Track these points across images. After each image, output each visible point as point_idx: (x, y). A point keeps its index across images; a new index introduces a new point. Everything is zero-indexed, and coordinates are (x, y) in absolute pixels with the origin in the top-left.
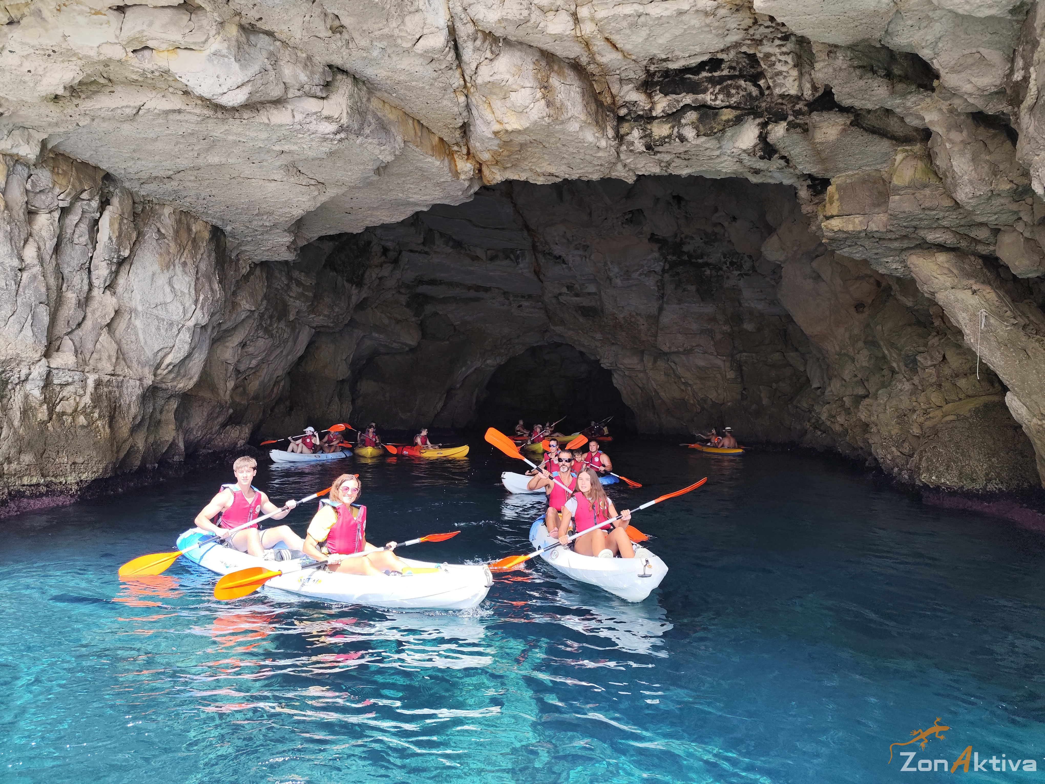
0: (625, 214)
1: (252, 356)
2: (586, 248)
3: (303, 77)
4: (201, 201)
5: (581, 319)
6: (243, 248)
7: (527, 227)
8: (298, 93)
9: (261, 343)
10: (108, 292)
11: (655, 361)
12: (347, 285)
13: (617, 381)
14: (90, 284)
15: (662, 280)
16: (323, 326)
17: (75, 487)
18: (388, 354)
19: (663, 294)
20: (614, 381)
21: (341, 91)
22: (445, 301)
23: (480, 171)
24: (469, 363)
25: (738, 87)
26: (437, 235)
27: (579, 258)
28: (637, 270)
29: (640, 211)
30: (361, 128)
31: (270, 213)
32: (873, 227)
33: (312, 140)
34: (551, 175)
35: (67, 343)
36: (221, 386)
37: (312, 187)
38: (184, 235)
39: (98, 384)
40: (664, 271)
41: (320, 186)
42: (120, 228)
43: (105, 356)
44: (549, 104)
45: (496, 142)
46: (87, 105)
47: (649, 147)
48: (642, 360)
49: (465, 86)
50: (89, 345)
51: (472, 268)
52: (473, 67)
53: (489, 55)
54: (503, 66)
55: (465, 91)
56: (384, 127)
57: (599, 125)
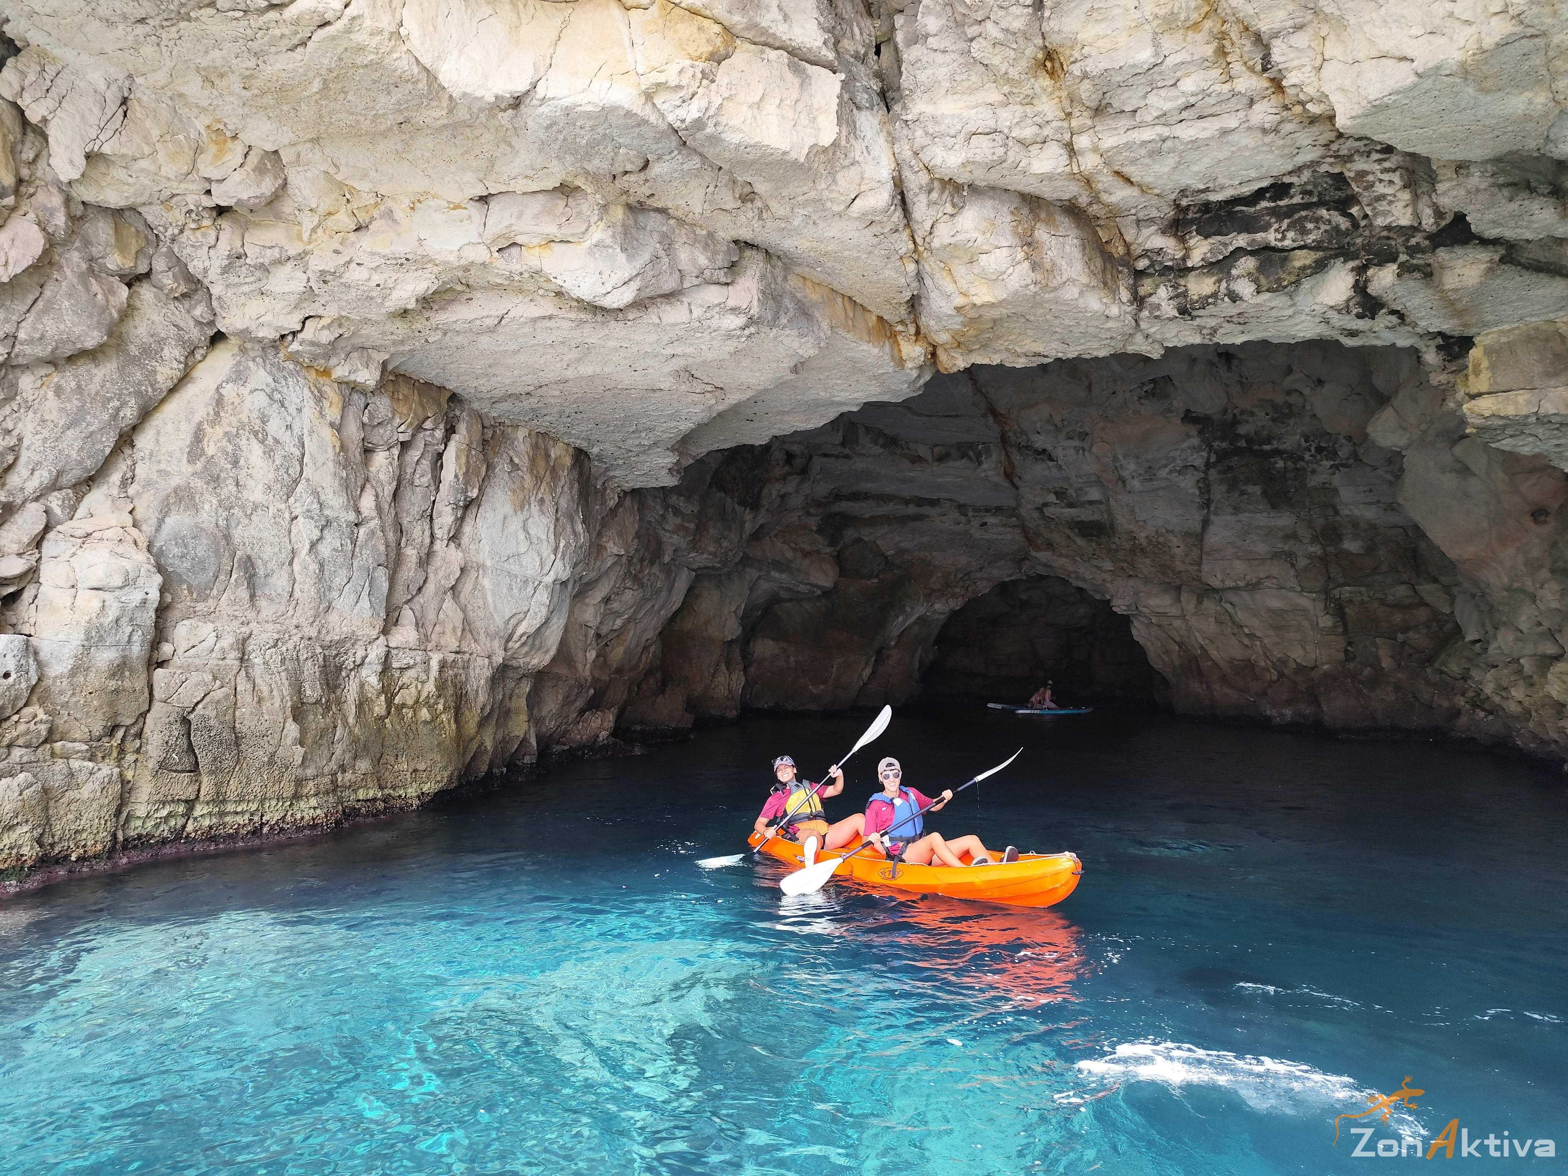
0: (1143, 384)
1: (617, 614)
2: (1083, 436)
3: (703, 260)
4: (564, 420)
5: (1079, 541)
6: (611, 474)
7: (993, 412)
8: (696, 281)
9: (629, 596)
10: (452, 545)
11: (1200, 602)
12: (739, 509)
13: (1139, 632)
14: (432, 536)
15: (1205, 479)
16: (706, 568)
17: (416, 802)
18: (790, 600)
19: (1208, 500)
20: (1134, 632)
21: (750, 272)
22: (873, 521)
23: (934, 355)
24: (908, 609)
25: (1317, 220)
26: (861, 431)
27: (1073, 452)
28: (1166, 466)
29: (1169, 378)
30: (776, 318)
31: (651, 430)
33: (713, 339)
34: (1039, 355)
35: (407, 615)
36: (579, 657)
37: (708, 395)
38: (542, 464)
39: (443, 665)
40: (1208, 465)
41: (718, 393)
42: (468, 462)
43: (449, 628)
44: (1035, 266)
45: (960, 319)
46: (442, 318)
47: (1183, 311)
48: (1178, 600)
49: (916, 250)
50: (431, 616)
51: (911, 474)
52: (927, 225)
53: (949, 209)
54: (968, 223)
55: (915, 256)
56: (804, 313)
57: (1107, 286)
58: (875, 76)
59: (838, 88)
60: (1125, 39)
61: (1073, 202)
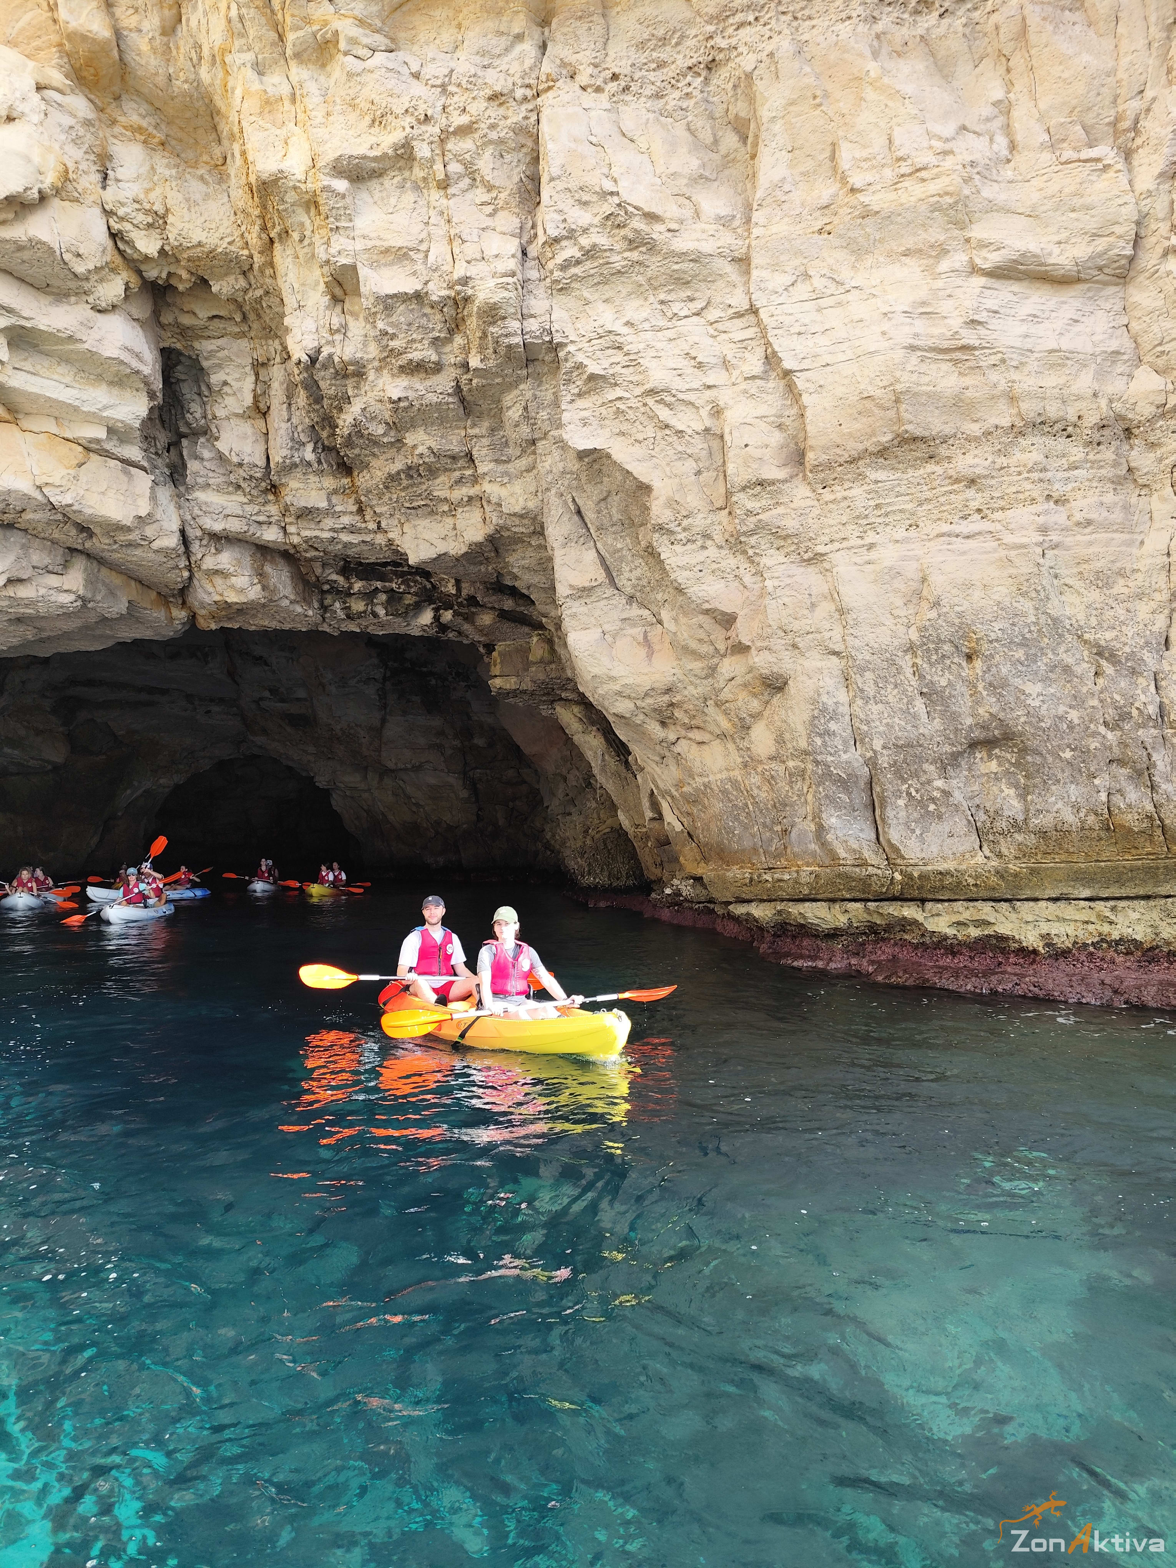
2: (292, 649)
3: (48, 560)
5: (289, 729)
8: (42, 572)
11: (381, 779)
13: (337, 802)
15: (382, 689)
18: (18, 774)
19: (385, 704)
20: (333, 803)
21: (77, 567)
22: (106, 705)
23: (194, 619)
24: (136, 783)
25: (416, 582)
27: (284, 661)
28: (354, 677)
30: (94, 596)
32: (524, 687)
33: (50, 607)
34: (265, 626)
37: (27, 632)
40: (385, 679)
41: (35, 631)
44: (264, 588)
45: (215, 606)
47: (349, 617)
48: (365, 777)
49: (189, 566)
51: (145, 668)
52: (199, 556)
53: (213, 550)
54: (225, 559)
55: (189, 568)
56: (112, 593)
57: (306, 600)
58: (168, 466)
59: (150, 484)
60: (314, 493)
61: (286, 551)
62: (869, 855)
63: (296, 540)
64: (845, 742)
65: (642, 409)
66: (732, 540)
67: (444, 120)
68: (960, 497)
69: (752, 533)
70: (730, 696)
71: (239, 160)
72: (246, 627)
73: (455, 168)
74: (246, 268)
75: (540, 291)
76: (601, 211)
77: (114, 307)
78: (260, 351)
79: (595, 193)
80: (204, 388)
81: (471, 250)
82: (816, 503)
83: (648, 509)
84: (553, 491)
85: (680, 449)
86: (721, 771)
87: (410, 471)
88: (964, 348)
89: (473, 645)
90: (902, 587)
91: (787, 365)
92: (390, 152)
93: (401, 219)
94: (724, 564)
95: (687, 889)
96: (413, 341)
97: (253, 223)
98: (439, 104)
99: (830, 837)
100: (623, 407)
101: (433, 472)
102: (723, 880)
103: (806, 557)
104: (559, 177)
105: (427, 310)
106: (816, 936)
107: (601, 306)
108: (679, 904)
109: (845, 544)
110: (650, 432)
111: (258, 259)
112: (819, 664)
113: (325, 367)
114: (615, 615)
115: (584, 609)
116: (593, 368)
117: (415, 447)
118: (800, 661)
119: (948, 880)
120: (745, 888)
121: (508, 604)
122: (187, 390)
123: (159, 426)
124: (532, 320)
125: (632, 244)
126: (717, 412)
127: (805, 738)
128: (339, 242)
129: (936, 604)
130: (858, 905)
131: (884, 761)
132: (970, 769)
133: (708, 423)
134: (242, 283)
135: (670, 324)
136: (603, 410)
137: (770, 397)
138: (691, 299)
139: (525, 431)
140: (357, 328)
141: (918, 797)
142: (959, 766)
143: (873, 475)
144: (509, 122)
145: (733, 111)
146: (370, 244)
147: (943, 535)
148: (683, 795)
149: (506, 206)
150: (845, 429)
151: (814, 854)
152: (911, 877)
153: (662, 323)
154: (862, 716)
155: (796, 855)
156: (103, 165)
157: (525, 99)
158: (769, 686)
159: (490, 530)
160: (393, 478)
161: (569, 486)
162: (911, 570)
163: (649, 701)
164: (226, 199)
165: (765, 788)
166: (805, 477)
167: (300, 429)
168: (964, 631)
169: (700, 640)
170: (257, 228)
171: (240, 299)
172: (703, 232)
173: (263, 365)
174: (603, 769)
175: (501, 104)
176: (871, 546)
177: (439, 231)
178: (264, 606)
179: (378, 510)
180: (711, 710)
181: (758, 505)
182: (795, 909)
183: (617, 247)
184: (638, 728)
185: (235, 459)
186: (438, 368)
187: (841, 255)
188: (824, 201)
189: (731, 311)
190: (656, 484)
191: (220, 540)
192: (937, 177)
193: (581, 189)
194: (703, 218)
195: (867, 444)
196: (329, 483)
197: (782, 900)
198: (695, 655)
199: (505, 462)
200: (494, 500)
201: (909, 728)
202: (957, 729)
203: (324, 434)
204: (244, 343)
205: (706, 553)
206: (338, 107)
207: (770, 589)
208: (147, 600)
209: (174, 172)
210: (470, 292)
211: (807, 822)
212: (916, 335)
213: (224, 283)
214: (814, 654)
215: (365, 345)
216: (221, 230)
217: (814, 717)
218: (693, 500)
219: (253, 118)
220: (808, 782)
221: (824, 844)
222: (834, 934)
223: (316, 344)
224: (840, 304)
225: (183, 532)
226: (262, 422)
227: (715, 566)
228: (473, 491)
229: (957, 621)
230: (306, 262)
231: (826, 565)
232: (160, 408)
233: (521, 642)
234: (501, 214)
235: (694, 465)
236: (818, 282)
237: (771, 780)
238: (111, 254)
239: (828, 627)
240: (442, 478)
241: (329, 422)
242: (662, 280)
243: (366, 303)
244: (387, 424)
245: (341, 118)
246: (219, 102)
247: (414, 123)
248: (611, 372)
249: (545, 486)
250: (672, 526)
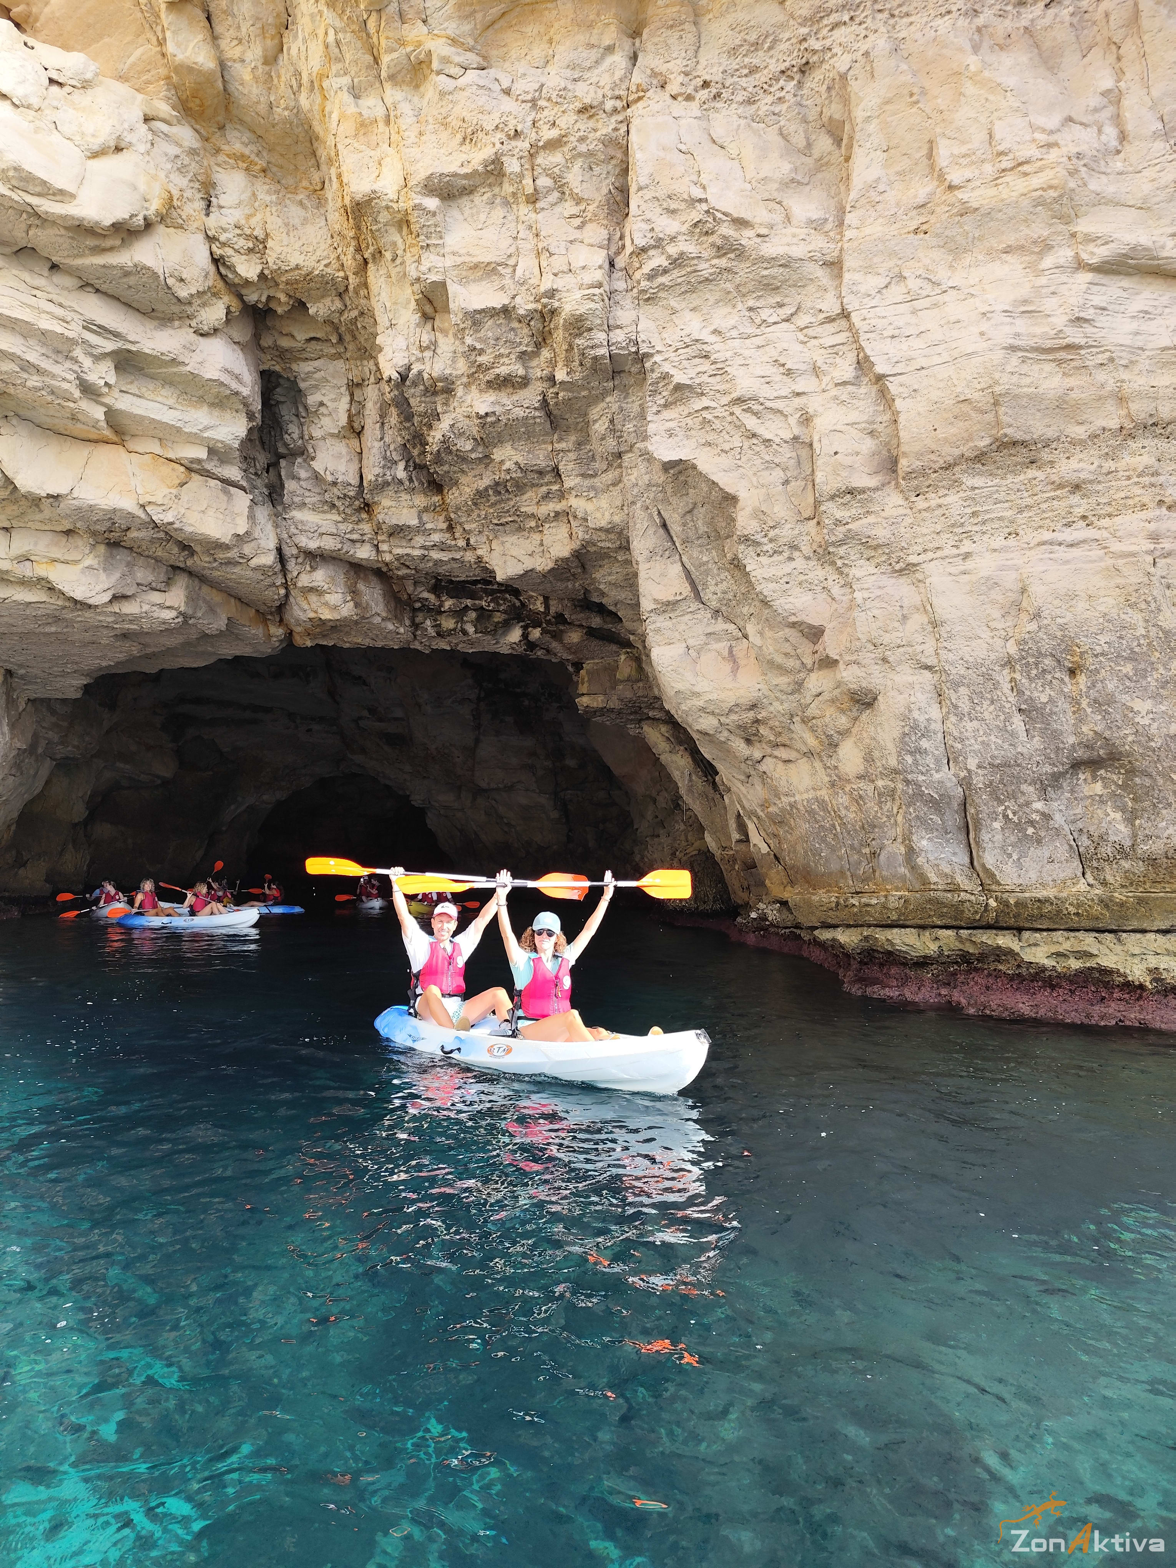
2: (390, 670)
3: (152, 577)
5: (386, 748)
8: (146, 589)
9: (10, 782)
11: (474, 799)
15: (477, 709)
16: (67, 758)
18: (130, 788)
19: (479, 724)
20: (428, 821)
21: (179, 584)
22: (213, 722)
23: (291, 636)
24: (240, 799)
25: (505, 599)
27: (382, 680)
28: (450, 697)
30: (194, 612)
31: (78, 663)
32: (611, 705)
34: (357, 643)
37: (135, 648)
40: (479, 699)
41: (142, 647)
44: (357, 605)
45: (310, 623)
47: (440, 634)
48: (459, 797)
49: (286, 583)
51: (250, 687)
52: (295, 574)
53: (308, 568)
54: (320, 577)
55: (286, 586)
56: (212, 610)
57: (397, 617)
58: (266, 486)
59: (248, 503)
60: (405, 511)
61: (379, 569)
62: (961, 880)
63: (388, 558)
64: (937, 761)
65: (729, 419)
66: (820, 551)
67: (534, 135)
68: (1063, 504)
69: (842, 543)
70: (817, 713)
71: (335, 184)
72: (340, 644)
73: (544, 182)
74: (342, 289)
75: (627, 301)
76: (689, 218)
77: (216, 330)
78: (355, 372)
79: (684, 200)
80: (301, 409)
81: (558, 263)
82: (908, 511)
83: (734, 520)
84: (639, 505)
85: (767, 458)
86: (807, 791)
87: (498, 487)
88: (1069, 347)
89: (562, 664)
90: (1000, 598)
91: (880, 369)
92: (480, 168)
93: (490, 234)
94: (811, 575)
95: (773, 914)
96: (501, 356)
97: (348, 245)
98: (529, 119)
99: (920, 860)
100: (709, 417)
101: (520, 487)
102: (809, 903)
103: (897, 567)
104: (647, 187)
105: (515, 325)
106: (905, 964)
107: (688, 315)
108: (765, 929)
109: (939, 554)
110: (737, 441)
111: (353, 281)
112: (910, 679)
113: (415, 384)
114: (700, 629)
115: (669, 624)
116: (679, 378)
117: (502, 462)
118: (890, 676)
119: (1047, 908)
120: (831, 913)
121: (596, 621)
122: (286, 412)
123: (259, 447)
124: (618, 331)
125: (721, 251)
126: (806, 420)
127: (895, 756)
128: (430, 260)
129: (1037, 616)
130: (950, 932)
131: (979, 781)
132: (1072, 791)
133: (796, 431)
134: (338, 304)
135: (758, 332)
136: (689, 420)
137: (861, 403)
138: (781, 305)
139: (611, 443)
140: (447, 345)
141: (1016, 819)
142: (1061, 787)
143: (969, 481)
144: (598, 134)
145: (827, 113)
146: (459, 260)
147: (1044, 543)
148: (769, 815)
149: (595, 218)
150: (940, 434)
151: (903, 878)
152: (1007, 904)
153: (750, 330)
154: (956, 734)
155: (885, 879)
156: (207, 193)
157: (615, 111)
158: (858, 701)
159: (576, 545)
160: (481, 494)
161: (655, 499)
162: (1010, 580)
163: (734, 717)
164: (323, 223)
165: (853, 809)
166: (897, 485)
167: (392, 447)
168: (1067, 644)
169: (786, 654)
170: (352, 249)
171: (336, 321)
172: (794, 236)
173: (358, 385)
174: (690, 790)
175: (591, 117)
176: (967, 556)
177: (528, 245)
178: (356, 623)
179: (467, 527)
180: (798, 727)
181: (848, 514)
182: (882, 935)
183: (705, 255)
184: (722, 746)
185: (330, 478)
186: (525, 382)
187: (937, 254)
188: (920, 200)
189: (822, 316)
190: (742, 495)
191: (315, 558)
192: (1041, 170)
193: (669, 197)
194: (794, 222)
195: (964, 449)
196: (420, 500)
197: (869, 926)
198: (781, 669)
199: (592, 476)
200: (580, 515)
201: (1006, 746)
202: (1058, 748)
203: (415, 452)
204: (340, 364)
205: (793, 564)
206: (431, 127)
207: (859, 601)
208: (245, 617)
209: (274, 197)
210: (556, 304)
211: (896, 844)
212: (1017, 335)
213: (321, 305)
214: (906, 668)
215: (454, 360)
216: (318, 253)
217: (905, 734)
218: (780, 510)
219: (348, 141)
220: (898, 802)
221: (914, 868)
222: (923, 962)
223: (406, 361)
224: (935, 305)
225: (279, 550)
226: (357, 441)
227: (802, 577)
228: (559, 507)
229: (1059, 634)
230: (399, 281)
231: (919, 576)
232: (260, 429)
233: (609, 660)
234: (589, 227)
235: (782, 474)
236: (913, 284)
237: (859, 800)
238: (213, 279)
239: (920, 640)
240: (530, 494)
241: (419, 439)
242: (750, 286)
243: (455, 318)
244: (475, 439)
245: (433, 137)
246: (318, 128)
247: (505, 139)
248: (697, 381)
249: (631, 499)
250: (758, 537)
